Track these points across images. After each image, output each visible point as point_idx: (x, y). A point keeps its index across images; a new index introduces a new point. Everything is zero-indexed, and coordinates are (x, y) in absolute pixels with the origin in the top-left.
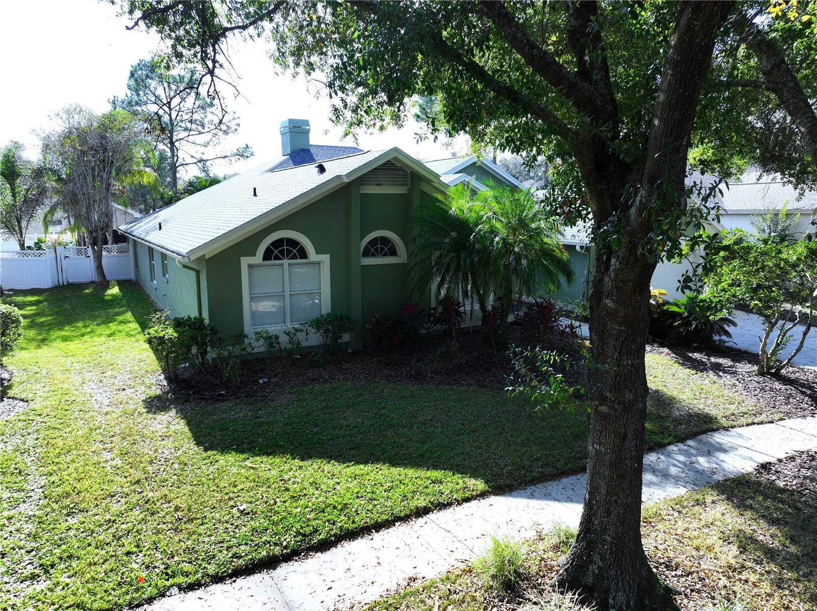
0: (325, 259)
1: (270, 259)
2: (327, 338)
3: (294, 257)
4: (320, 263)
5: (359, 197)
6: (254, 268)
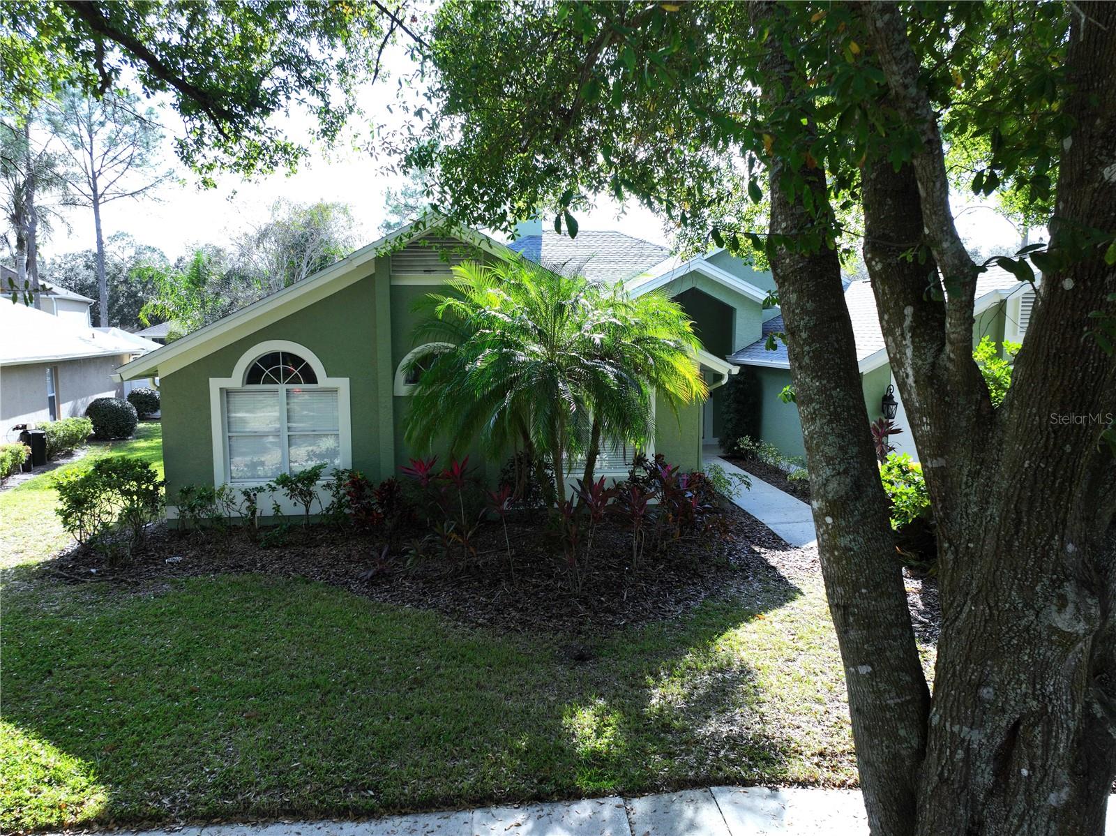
0: (343, 384)
1: (258, 383)
2: (307, 505)
3: (295, 381)
4: (334, 391)
5: (388, 292)
6: (232, 395)
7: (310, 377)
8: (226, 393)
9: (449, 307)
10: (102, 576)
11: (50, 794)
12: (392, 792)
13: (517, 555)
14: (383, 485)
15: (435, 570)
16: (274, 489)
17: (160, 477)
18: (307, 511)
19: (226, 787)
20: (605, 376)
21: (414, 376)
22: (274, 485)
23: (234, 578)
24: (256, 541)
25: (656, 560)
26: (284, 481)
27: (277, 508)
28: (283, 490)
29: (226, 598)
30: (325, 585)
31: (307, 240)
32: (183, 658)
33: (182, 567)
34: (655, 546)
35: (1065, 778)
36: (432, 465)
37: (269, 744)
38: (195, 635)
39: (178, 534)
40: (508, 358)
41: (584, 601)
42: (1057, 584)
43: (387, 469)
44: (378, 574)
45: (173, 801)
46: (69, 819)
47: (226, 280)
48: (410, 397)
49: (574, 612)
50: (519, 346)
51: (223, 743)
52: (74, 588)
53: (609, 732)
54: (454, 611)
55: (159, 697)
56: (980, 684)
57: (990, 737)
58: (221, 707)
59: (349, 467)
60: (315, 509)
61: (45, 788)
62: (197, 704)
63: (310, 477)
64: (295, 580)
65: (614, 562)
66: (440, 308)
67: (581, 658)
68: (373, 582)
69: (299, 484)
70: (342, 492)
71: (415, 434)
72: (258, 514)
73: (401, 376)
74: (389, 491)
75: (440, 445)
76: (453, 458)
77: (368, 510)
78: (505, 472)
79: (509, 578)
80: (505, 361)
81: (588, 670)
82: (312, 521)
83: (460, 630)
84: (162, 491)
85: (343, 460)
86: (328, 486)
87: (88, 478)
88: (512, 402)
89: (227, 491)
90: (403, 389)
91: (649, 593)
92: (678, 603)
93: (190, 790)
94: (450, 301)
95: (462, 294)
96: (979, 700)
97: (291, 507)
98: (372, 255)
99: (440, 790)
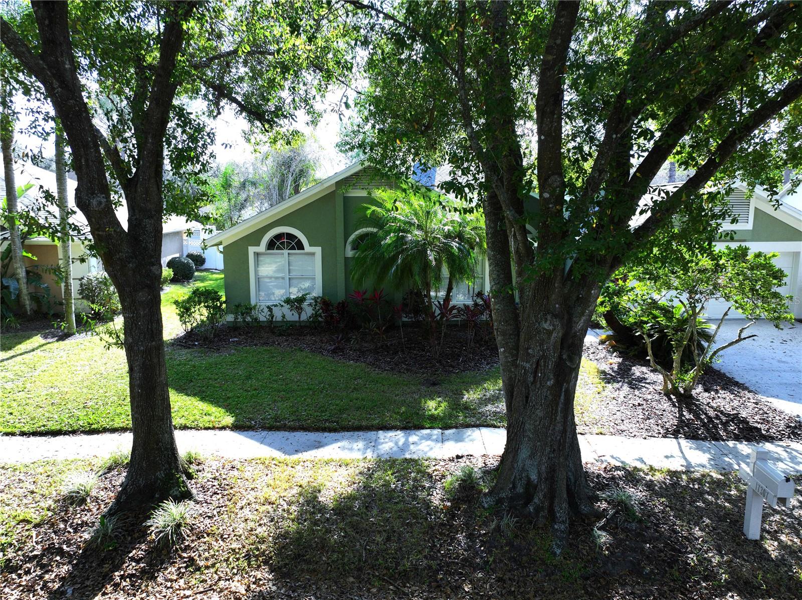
0: (318, 250)
1: (274, 249)
2: (300, 314)
3: (293, 248)
4: (313, 254)
5: (342, 199)
6: (259, 256)
7: (300, 246)
8: (257, 255)
9: (374, 211)
10: (201, 346)
11: (206, 418)
12: (345, 423)
13: (408, 341)
14: (339, 303)
15: (366, 347)
16: (282, 306)
17: (223, 299)
18: (300, 318)
19: (276, 419)
20: (452, 247)
21: (355, 247)
22: (283, 304)
23: (265, 348)
24: (273, 333)
25: (481, 345)
26: (288, 301)
27: (284, 316)
28: (287, 306)
29: (263, 356)
30: (310, 352)
31: (292, 160)
32: (249, 377)
33: (239, 343)
34: (482, 339)
35: (552, 377)
36: (365, 293)
37: (292, 407)
38: (252, 369)
39: (234, 328)
40: (403, 237)
41: (440, 362)
42: (545, 315)
43: (341, 295)
44: (336, 349)
45: (256, 422)
46: (217, 426)
47: (243, 185)
48: (353, 258)
49: (434, 366)
50: (408, 232)
51: (272, 406)
52: (190, 350)
53: (440, 409)
54: (374, 364)
55: (241, 391)
56: (528, 349)
57: (531, 365)
58: (269, 394)
59: (321, 295)
60: (304, 317)
61: (204, 417)
62: (258, 394)
63: (301, 300)
64: (296, 350)
65: (458, 345)
66: (369, 212)
67: (434, 384)
68: (334, 351)
69: (296, 304)
70: (317, 308)
71: (356, 277)
72: (274, 319)
73: (349, 247)
74: (342, 307)
75: (368, 284)
76: (375, 290)
77: (332, 317)
78: (405, 299)
79: (403, 351)
80: (401, 240)
81: (437, 388)
82: (302, 324)
83: (376, 372)
84: (224, 306)
85: (317, 292)
86: (310, 305)
87: (190, 298)
88: (403, 261)
89: (258, 307)
90: (350, 253)
91: (473, 359)
92: (488, 364)
93: (262, 419)
94: (374, 208)
95: (381, 203)
96: (528, 354)
97: (291, 316)
98: (334, 181)
99: (364, 424)
